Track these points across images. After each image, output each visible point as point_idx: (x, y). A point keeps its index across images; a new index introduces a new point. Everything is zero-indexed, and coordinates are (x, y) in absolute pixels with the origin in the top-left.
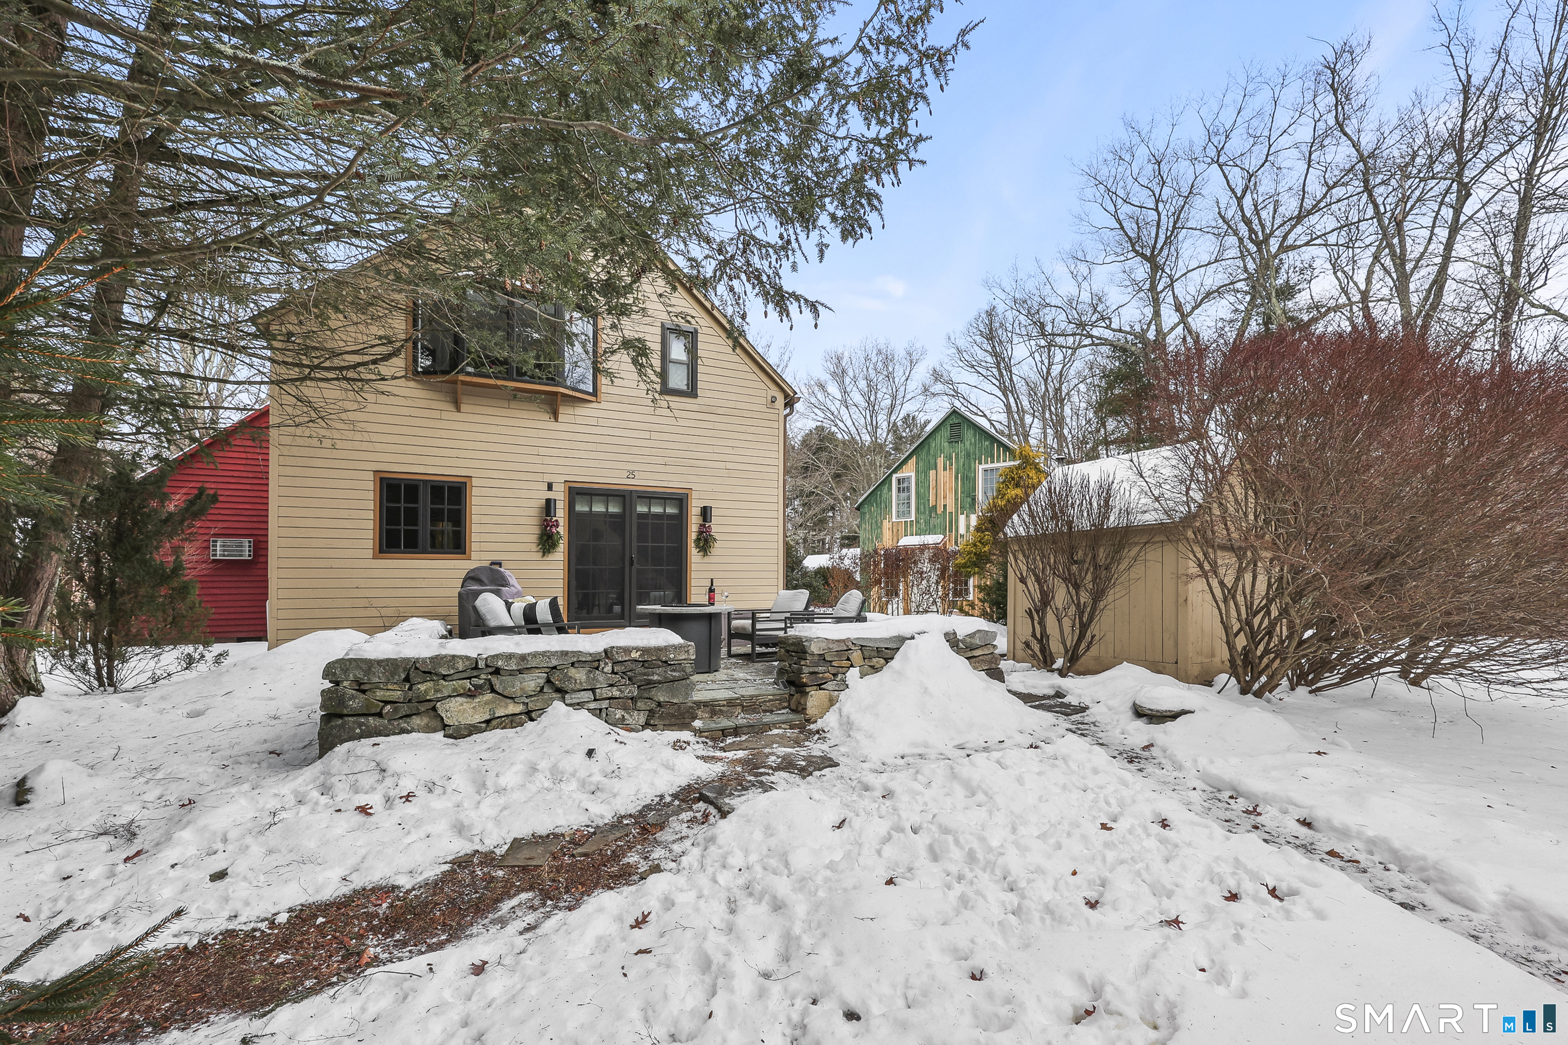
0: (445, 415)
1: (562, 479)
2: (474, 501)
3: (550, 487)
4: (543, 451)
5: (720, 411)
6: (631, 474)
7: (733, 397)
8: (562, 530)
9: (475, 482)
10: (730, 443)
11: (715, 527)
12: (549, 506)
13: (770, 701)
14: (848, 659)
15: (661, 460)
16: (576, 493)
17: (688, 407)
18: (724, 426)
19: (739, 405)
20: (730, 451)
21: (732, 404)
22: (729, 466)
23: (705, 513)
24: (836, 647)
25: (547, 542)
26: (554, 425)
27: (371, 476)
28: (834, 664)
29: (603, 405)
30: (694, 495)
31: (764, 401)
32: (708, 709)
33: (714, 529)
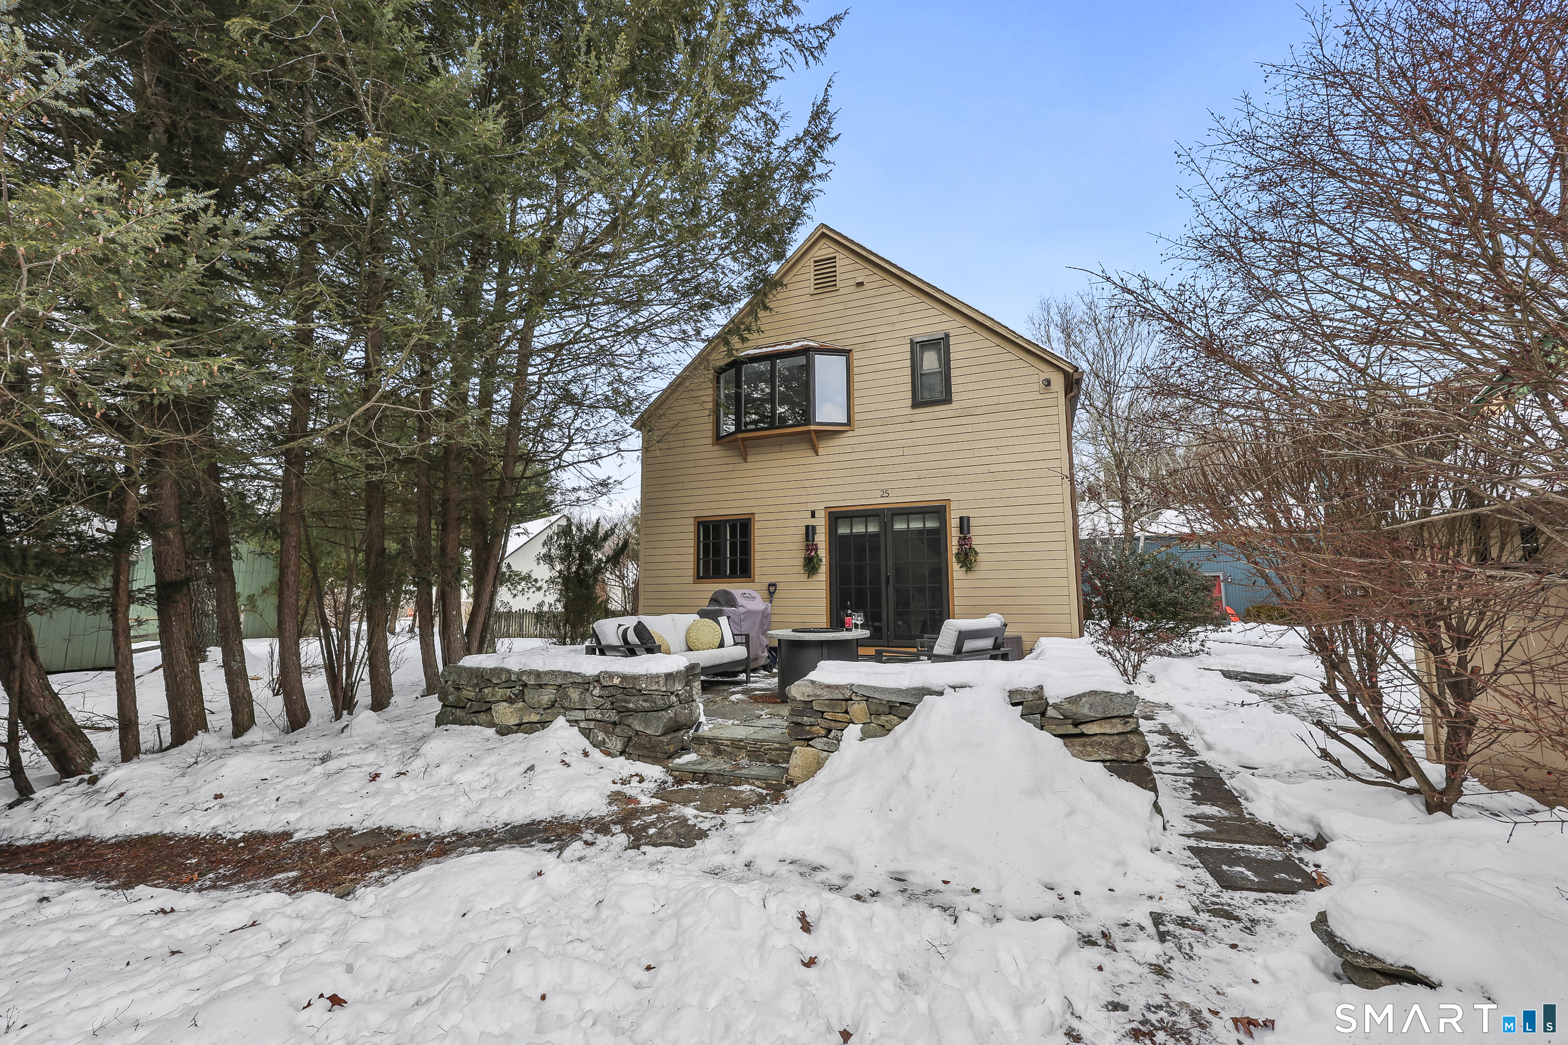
0: (738, 467)
1: (822, 506)
2: (757, 533)
3: (813, 515)
4: (807, 484)
5: (979, 411)
6: (885, 493)
7: (996, 392)
8: (823, 553)
9: (757, 517)
10: (994, 443)
11: (978, 540)
12: (810, 532)
13: (776, 749)
14: (846, 712)
15: (915, 475)
16: (836, 517)
17: (943, 415)
18: (985, 427)
19: (1002, 400)
20: (994, 451)
21: (994, 400)
22: (993, 468)
23: (964, 524)
24: (826, 695)
25: (811, 565)
26: (816, 459)
27: (692, 521)
28: (826, 715)
29: (857, 432)
30: (953, 505)
31: (1036, 387)
32: (712, 747)
33: (975, 541)
